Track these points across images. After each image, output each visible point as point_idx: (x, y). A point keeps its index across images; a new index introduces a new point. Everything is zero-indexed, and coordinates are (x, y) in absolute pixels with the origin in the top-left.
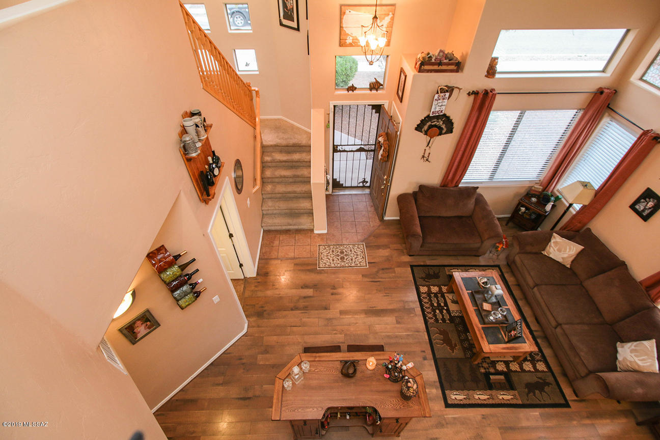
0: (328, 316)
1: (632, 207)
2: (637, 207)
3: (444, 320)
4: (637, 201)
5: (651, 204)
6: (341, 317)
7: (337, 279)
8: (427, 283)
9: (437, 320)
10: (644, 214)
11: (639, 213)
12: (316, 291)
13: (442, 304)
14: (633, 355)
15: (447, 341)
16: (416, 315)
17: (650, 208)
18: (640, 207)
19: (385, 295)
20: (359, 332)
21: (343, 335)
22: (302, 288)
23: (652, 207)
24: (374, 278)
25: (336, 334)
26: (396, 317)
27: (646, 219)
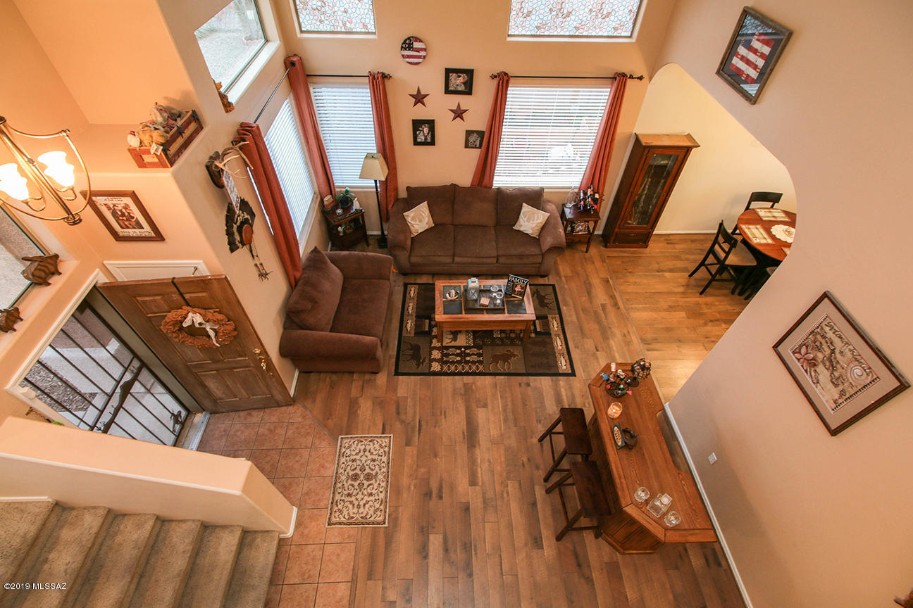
0: (480, 505)
1: (416, 143)
2: (419, 140)
3: (479, 355)
4: (415, 137)
5: (426, 130)
6: (480, 484)
7: (412, 488)
8: (427, 361)
9: (480, 362)
10: (429, 141)
11: (425, 143)
12: (434, 527)
13: (458, 351)
14: (531, 222)
15: (506, 358)
16: (474, 383)
17: (428, 134)
18: (421, 138)
19: (443, 416)
20: (503, 459)
21: (509, 482)
22: (426, 557)
23: (429, 131)
24: (413, 428)
25: (507, 493)
26: (478, 407)
27: (432, 143)
